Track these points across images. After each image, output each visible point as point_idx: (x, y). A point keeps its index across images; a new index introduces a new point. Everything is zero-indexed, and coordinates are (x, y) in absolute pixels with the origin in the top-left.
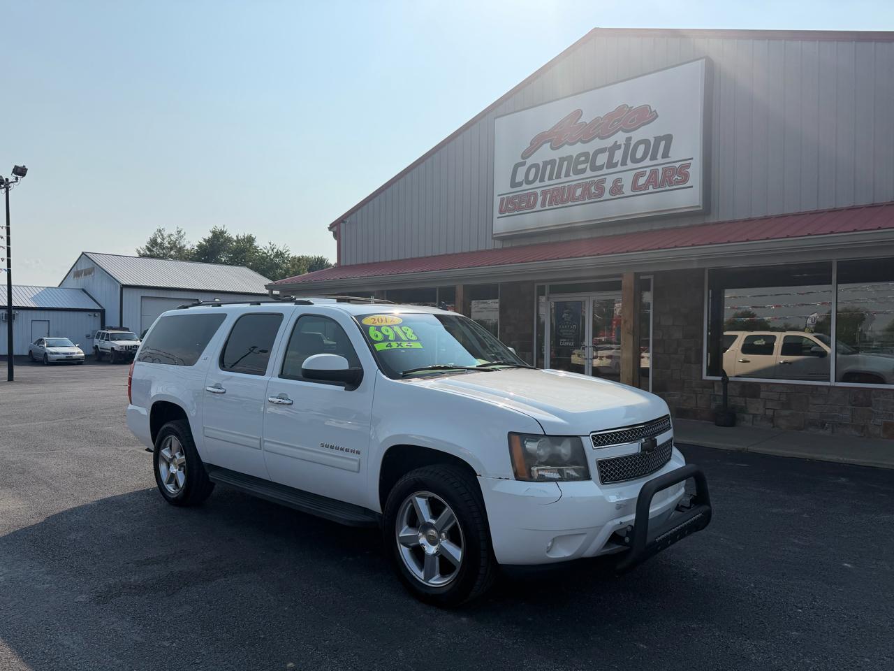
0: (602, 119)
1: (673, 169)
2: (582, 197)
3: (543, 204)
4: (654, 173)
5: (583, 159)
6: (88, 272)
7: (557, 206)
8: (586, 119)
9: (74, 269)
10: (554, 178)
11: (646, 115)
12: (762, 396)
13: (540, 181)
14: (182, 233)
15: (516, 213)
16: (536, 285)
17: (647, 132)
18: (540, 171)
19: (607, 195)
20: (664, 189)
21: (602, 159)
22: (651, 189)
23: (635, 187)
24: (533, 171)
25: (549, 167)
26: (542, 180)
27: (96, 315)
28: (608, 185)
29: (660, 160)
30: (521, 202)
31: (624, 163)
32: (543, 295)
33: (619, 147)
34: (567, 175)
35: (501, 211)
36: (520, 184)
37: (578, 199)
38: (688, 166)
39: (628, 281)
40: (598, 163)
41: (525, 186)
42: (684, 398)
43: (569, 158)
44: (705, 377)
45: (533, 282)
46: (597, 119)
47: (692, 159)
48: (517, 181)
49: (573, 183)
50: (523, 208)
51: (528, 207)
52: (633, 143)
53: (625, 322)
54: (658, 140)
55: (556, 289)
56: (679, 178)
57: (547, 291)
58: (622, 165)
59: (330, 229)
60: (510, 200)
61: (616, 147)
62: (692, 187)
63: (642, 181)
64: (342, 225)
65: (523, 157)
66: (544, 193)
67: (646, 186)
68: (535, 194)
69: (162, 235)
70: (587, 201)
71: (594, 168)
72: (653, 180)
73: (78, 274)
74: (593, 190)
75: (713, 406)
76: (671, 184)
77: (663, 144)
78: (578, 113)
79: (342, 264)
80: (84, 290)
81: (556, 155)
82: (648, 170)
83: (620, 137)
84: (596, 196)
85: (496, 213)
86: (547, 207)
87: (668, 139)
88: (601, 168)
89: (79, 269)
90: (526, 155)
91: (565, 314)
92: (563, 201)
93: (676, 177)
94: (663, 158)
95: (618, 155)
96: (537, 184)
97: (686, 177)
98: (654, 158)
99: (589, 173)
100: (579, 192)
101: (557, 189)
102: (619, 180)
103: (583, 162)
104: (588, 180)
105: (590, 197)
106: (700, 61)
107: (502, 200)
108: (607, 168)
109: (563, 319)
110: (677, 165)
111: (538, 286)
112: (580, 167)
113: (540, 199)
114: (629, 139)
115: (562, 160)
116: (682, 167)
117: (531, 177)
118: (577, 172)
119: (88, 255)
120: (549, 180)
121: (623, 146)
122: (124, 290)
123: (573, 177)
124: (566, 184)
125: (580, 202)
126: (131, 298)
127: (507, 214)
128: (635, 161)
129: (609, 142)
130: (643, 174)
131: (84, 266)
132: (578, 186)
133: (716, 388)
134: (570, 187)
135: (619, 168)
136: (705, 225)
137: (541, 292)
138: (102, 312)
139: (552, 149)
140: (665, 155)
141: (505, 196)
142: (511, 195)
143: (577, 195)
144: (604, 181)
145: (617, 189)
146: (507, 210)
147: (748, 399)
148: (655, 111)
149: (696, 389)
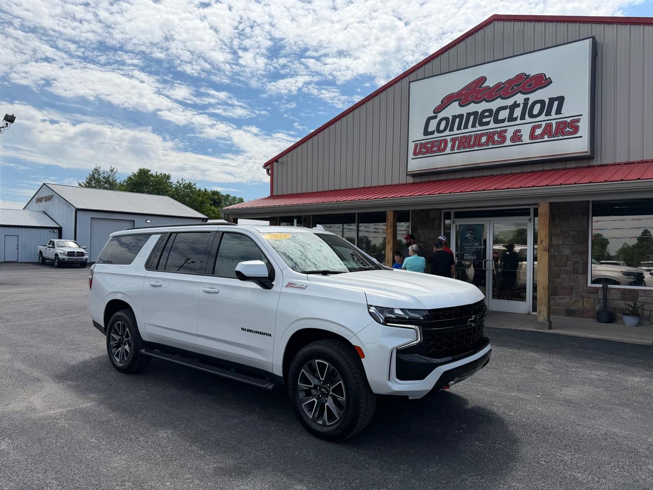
0: (503, 84)
1: (565, 123)
2: (487, 143)
3: (452, 148)
4: (549, 126)
5: (487, 114)
6: (49, 198)
7: (464, 150)
8: (490, 83)
9: (37, 196)
10: (462, 128)
11: (542, 81)
12: (639, 300)
13: (450, 131)
14: (115, 170)
15: (428, 155)
16: (443, 211)
17: (543, 94)
18: (450, 123)
19: (508, 142)
20: (558, 138)
21: (504, 114)
22: (546, 138)
23: (532, 136)
24: (444, 123)
25: (457, 120)
26: (452, 130)
27: (55, 231)
28: (509, 134)
29: (553, 116)
30: (432, 147)
31: (523, 118)
32: (449, 218)
33: (518, 105)
34: (474, 126)
35: (415, 154)
36: (432, 133)
37: (483, 145)
38: (578, 121)
39: (544, 209)
40: (501, 117)
41: (436, 135)
42: (573, 301)
43: (475, 113)
44: (589, 284)
45: (441, 210)
46: (499, 84)
47: (582, 115)
48: (429, 131)
49: (479, 133)
50: (434, 152)
51: (439, 150)
52: (530, 103)
53: (542, 241)
54: (552, 100)
55: (460, 215)
56: (570, 130)
57: (452, 216)
58: (521, 119)
59: (265, 166)
60: (423, 146)
61: (516, 105)
62: (581, 137)
63: (538, 132)
64: (275, 164)
65: (434, 112)
66: (453, 140)
67: (542, 135)
68: (446, 141)
69: (98, 172)
70: (491, 146)
71: (497, 121)
72: (548, 130)
73: (39, 200)
74: (496, 138)
75: (597, 307)
76: (563, 134)
77: (556, 103)
78: (483, 79)
79: (275, 194)
80: (45, 213)
81: (464, 111)
82: (544, 124)
83: (519, 98)
84: (499, 143)
85: (411, 155)
86: (456, 151)
87: (561, 100)
88: (503, 121)
89: (41, 196)
90: (438, 110)
91: (468, 235)
92: (470, 146)
93: (568, 129)
94: (556, 114)
95: (518, 112)
96: (447, 132)
97: (576, 129)
98: (548, 114)
99: (492, 125)
100: (484, 139)
101: (465, 137)
102: (519, 131)
103: (487, 117)
104: (492, 131)
105: (494, 143)
106: (588, 40)
107: (416, 146)
108: (508, 121)
109: (467, 238)
110: (569, 120)
111: (444, 213)
112: (484, 120)
113: (450, 144)
114: (527, 100)
115: (469, 115)
116: (573, 121)
117: (442, 128)
118: (482, 124)
119: (48, 185)
120: (458, 129)
121: (522, 105)
122: (78, 212)
123: (478, 128)
124: (473, 133)
125: (485, 147)
126: (84, 218)
127: (420, 156)
128: (532, 116)
129: (510, 102)
130: (539, 127)
131: (45, 193)
132: (483, 135)
133: (600, 293)
134: (476, 136)
135: (519, 122)
136: (590, 167)
137: (448, 216)
138: (60, 229)
139: (460, 106)
140: (559, 111)
141: (419, 142)
142: (424, 142)
143: (482, 141)
144: (505, 131)
145: (517, 137)
146: (420, 153)
147: (627, 302)
148: (549, 78)
149: (583, 294)
